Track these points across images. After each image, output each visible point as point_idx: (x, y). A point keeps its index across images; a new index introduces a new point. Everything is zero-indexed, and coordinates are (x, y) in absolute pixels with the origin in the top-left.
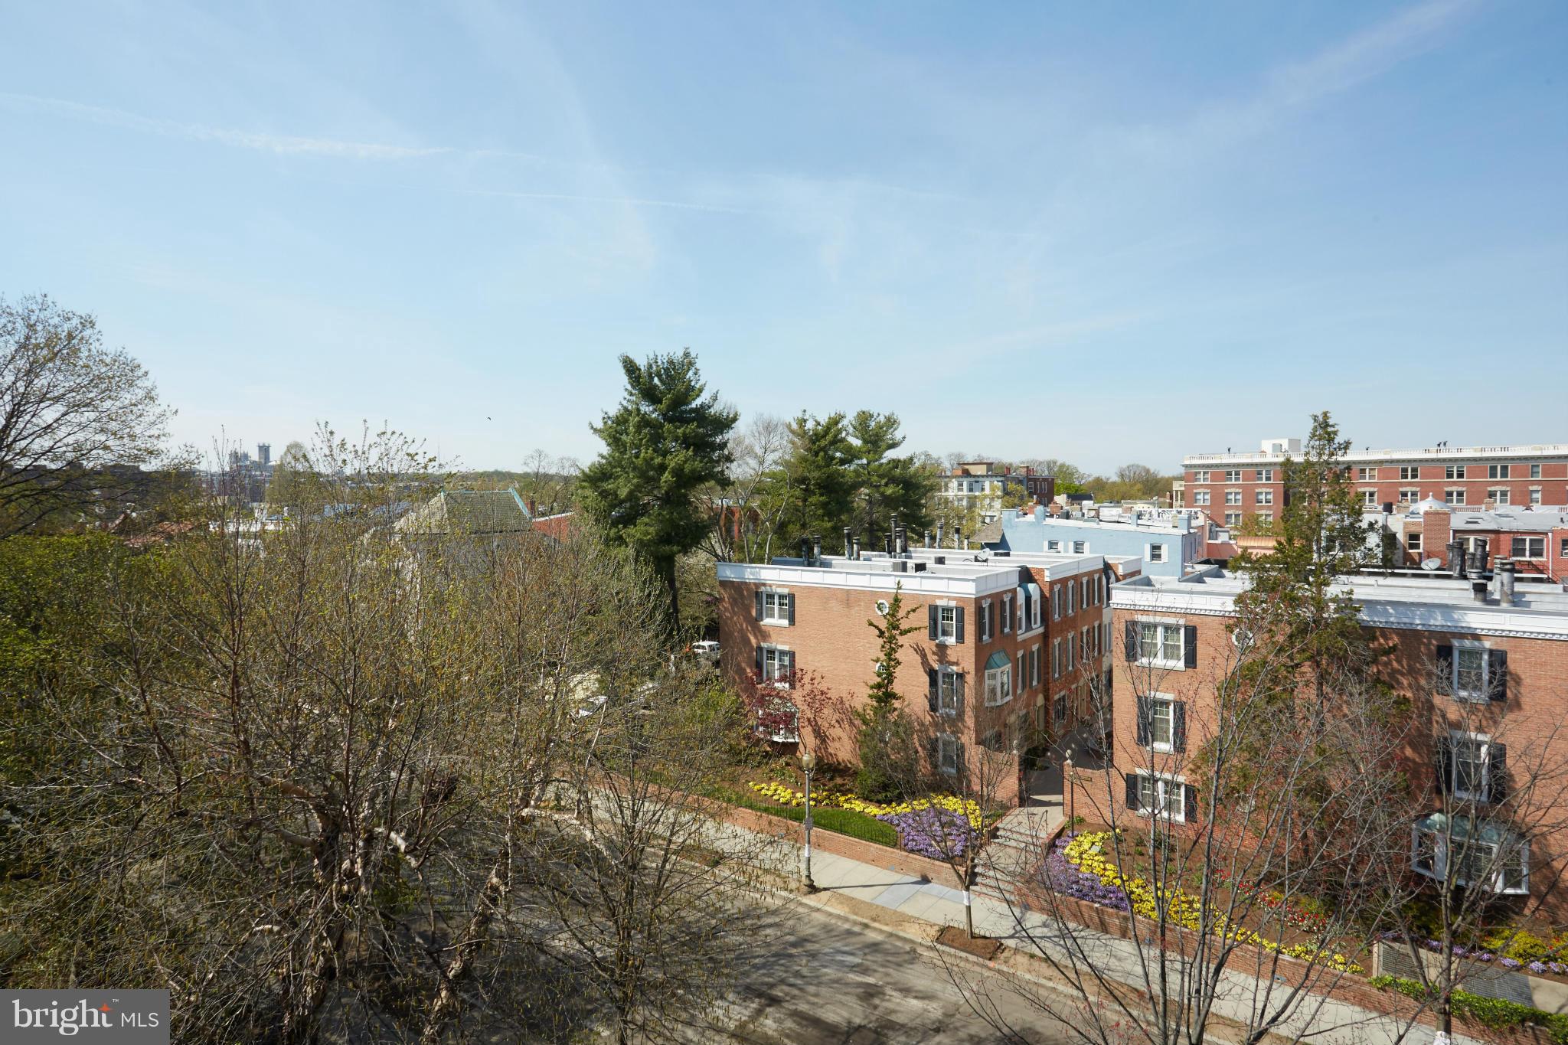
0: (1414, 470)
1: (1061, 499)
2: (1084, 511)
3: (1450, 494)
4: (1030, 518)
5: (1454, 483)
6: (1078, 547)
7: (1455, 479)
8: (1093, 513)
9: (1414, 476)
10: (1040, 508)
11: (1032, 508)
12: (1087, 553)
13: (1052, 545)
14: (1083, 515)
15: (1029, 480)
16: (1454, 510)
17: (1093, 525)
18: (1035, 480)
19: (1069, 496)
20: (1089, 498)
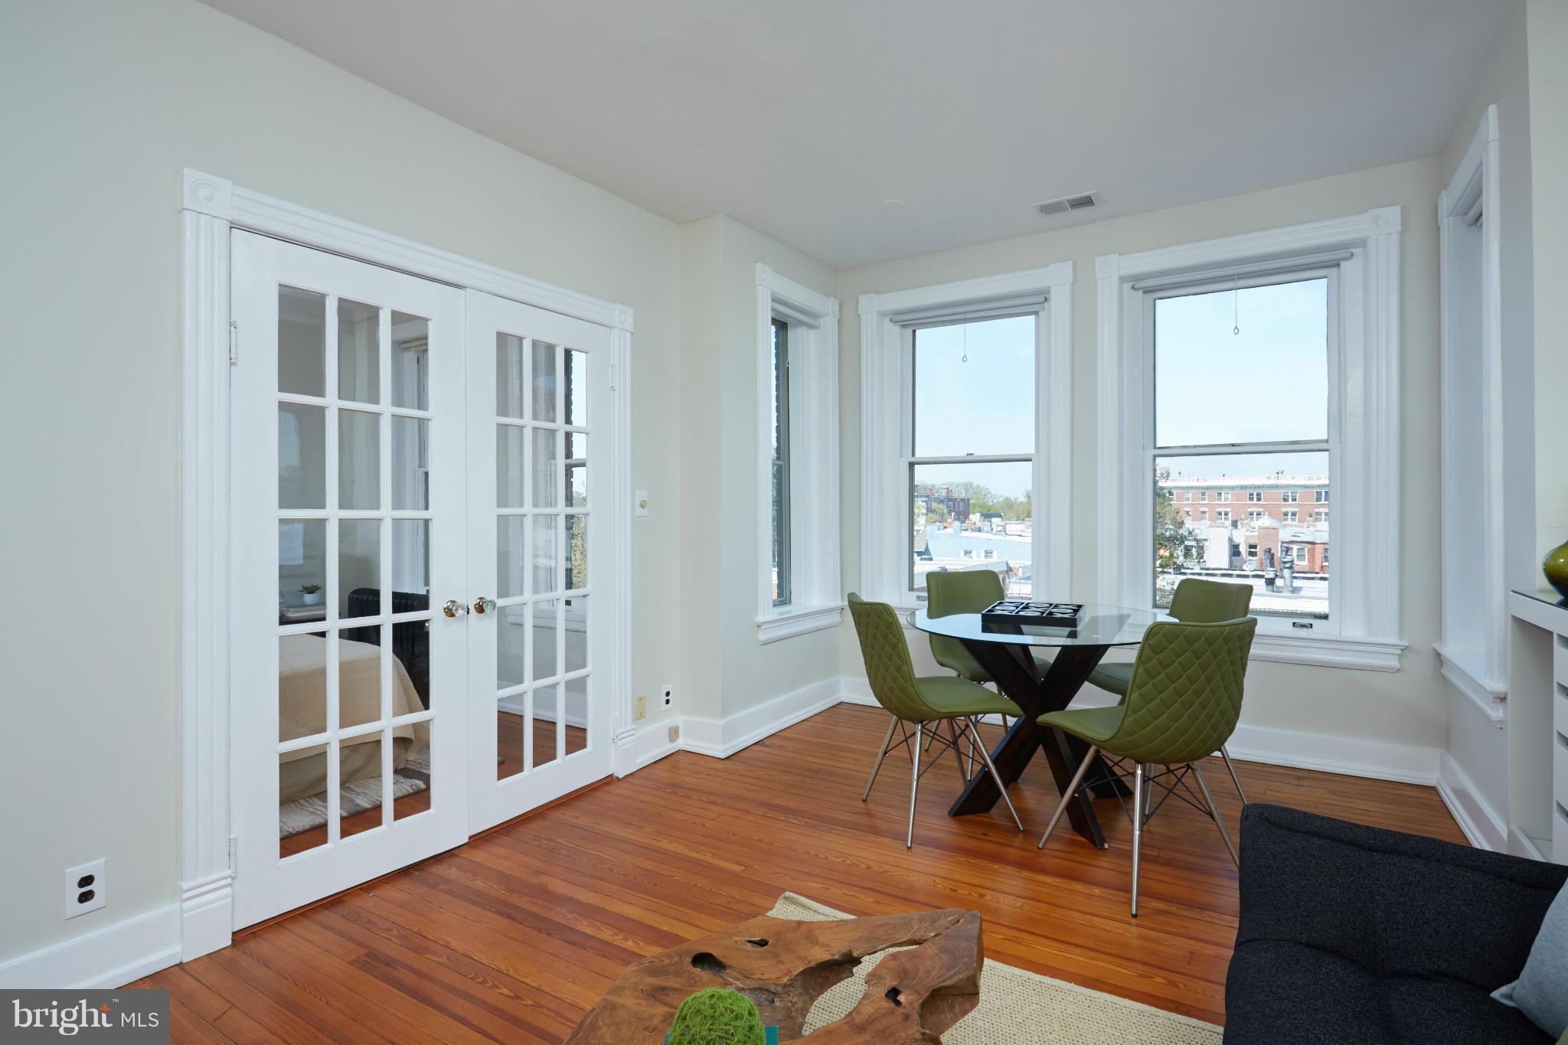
0: (1259, 495)
1: (975, 517)
2: (994, 527)
3: (1286, 514)
4: (949, 531)
5: (1290, 505)
6: (988, 554)
7: (1290, 502)
8: (1000, 528)
9: (1259, 499)
10: (957, 523)
11: (950, 523)
12: (995, 558)
13: (967, 553)
14: (992, 529)
15: (950, 500)
16: (1285, 526)
17: (1001, 537)
18: (954, 500)
19: (982, 515)
20: (999, 516)
